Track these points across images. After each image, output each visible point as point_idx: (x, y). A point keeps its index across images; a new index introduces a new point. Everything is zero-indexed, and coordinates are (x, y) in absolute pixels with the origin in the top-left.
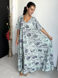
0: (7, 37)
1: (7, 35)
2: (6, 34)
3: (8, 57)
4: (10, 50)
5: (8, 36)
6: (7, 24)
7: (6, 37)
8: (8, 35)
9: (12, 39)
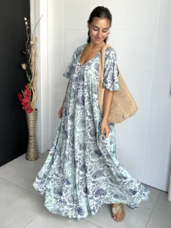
1: (23, 97)
2: (20, 95)
3: (27, 159)
4: (31, 141)
5: (27, 101)
6: (24, 66)
7: (21, 102)
8: (25, 97)
9: (36, 110)
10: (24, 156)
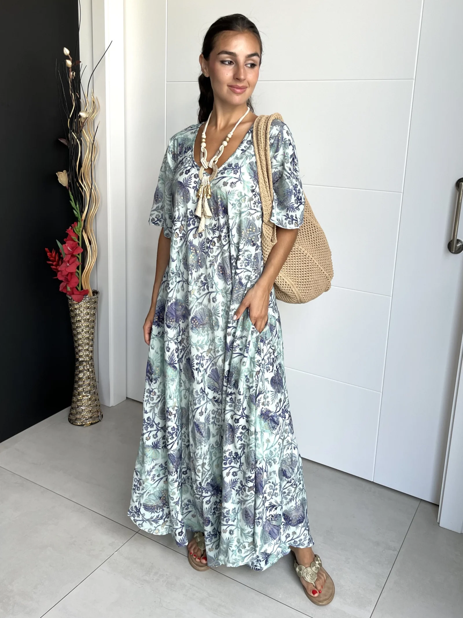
0: (60, 277)
1: (61, 258)
2: (51, 255)
4: (83, 375)
5: (72, 269)
6: (63, 178)
7: (55, 273)
10: (64, 413)
